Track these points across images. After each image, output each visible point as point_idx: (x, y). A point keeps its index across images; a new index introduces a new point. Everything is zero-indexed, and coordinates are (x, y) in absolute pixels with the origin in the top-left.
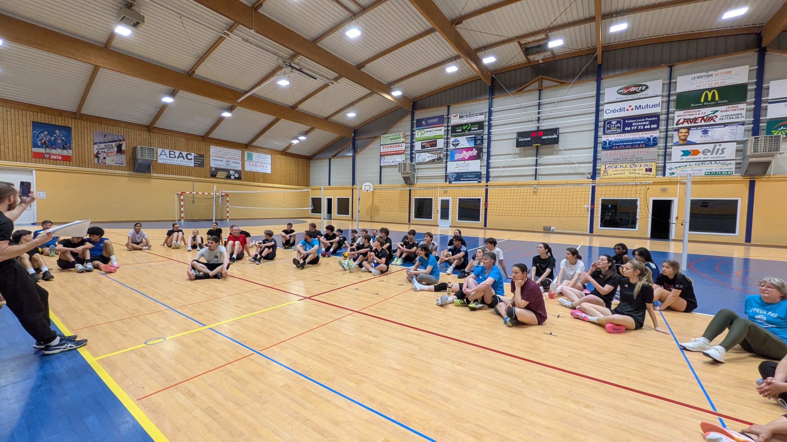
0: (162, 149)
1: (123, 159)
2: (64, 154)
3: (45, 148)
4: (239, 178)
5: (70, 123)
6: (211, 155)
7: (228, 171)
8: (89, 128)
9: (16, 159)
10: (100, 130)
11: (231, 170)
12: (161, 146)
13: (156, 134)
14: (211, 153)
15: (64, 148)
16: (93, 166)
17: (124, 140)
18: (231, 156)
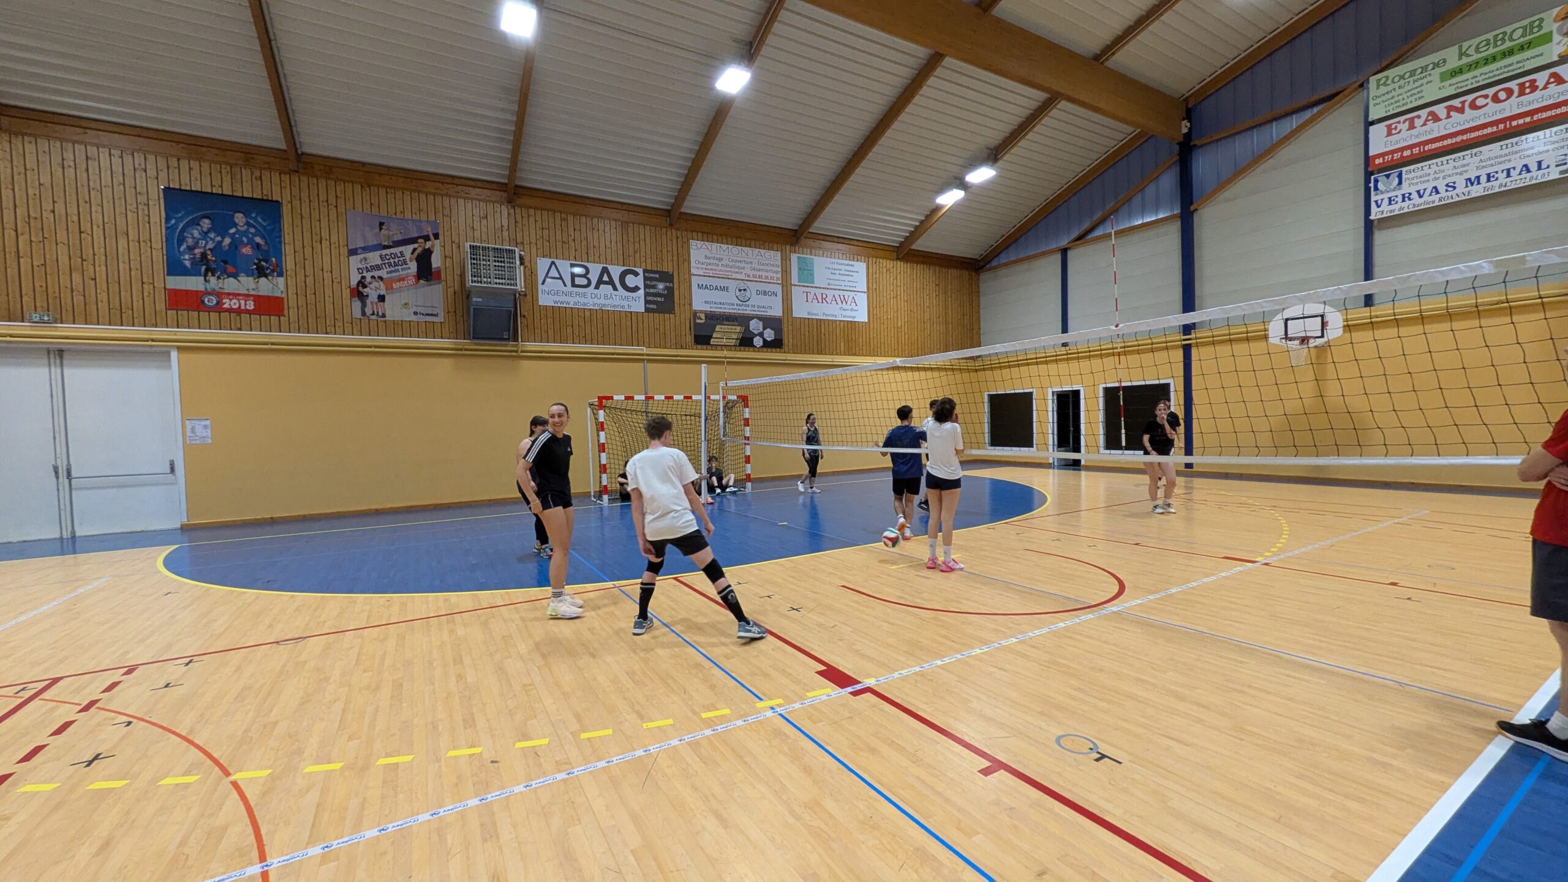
0: (550, 261)
1: (434, 296)
2: (260, 294)
3: (205, 275)
4: (776, 344)
5: (276, 189)
6: (693, 271)
7: (742, 320)
8: (332, 200)
9: (119, 316)
10: (367, 206)
11: (752, 318)
12: (547, 252)
13: (532, 212)
14: (693, 264)
15: (261, 273)
16: (348, 329)
17: (436, 236)
18: (752, 273)
